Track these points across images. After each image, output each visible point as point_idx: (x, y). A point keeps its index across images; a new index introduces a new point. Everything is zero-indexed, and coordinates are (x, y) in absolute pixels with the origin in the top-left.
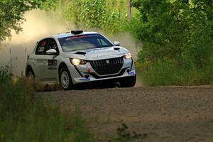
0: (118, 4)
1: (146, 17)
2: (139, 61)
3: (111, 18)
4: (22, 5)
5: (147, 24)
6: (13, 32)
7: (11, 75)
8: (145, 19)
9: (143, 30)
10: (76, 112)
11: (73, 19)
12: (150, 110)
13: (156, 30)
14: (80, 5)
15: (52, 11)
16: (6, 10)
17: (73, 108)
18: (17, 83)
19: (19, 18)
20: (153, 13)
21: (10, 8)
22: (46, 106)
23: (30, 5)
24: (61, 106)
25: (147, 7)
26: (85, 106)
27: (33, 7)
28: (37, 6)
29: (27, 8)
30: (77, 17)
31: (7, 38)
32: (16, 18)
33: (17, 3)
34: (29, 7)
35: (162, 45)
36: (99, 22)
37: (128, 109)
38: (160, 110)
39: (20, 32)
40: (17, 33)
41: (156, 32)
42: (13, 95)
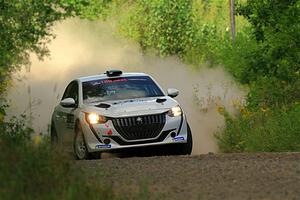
0: (214, 10)
1: (262, 33)
2: (249, 107)
3: (200, 34)
4: (49, 11)
5: (262, 45)
6: (33, 56)
7: (31, 130)
8: (259, 36)
9: (257, 55)
10: (141, 195)
11: (137, 35)
12: (268, 193)
13: (279, 54)
14: (147, 11)
15: (101, 23)
16: (21, 20)
17: (136, 189)
18: (40, 144)
19: (43, 34)
20: (273, 25)
21: (29, 15)
22: (89, 184)
23: (63, 11)
24: (116, 184)
25: (264, 15)
26: (155, 186)
27: (68, 14)
28: (73, 13)
29: (58, 16)
30: (142, 32)
31: (23, 67)
32: (39, 33)
33: (41, 8)
34: (60, 14)
35: (289, 80)
36: (180, 41)
37: (231, 190)
38: (287, 193)
39: (45, 57)
40: (40, 59)
41: (278, 58)
42: (34, 165)
